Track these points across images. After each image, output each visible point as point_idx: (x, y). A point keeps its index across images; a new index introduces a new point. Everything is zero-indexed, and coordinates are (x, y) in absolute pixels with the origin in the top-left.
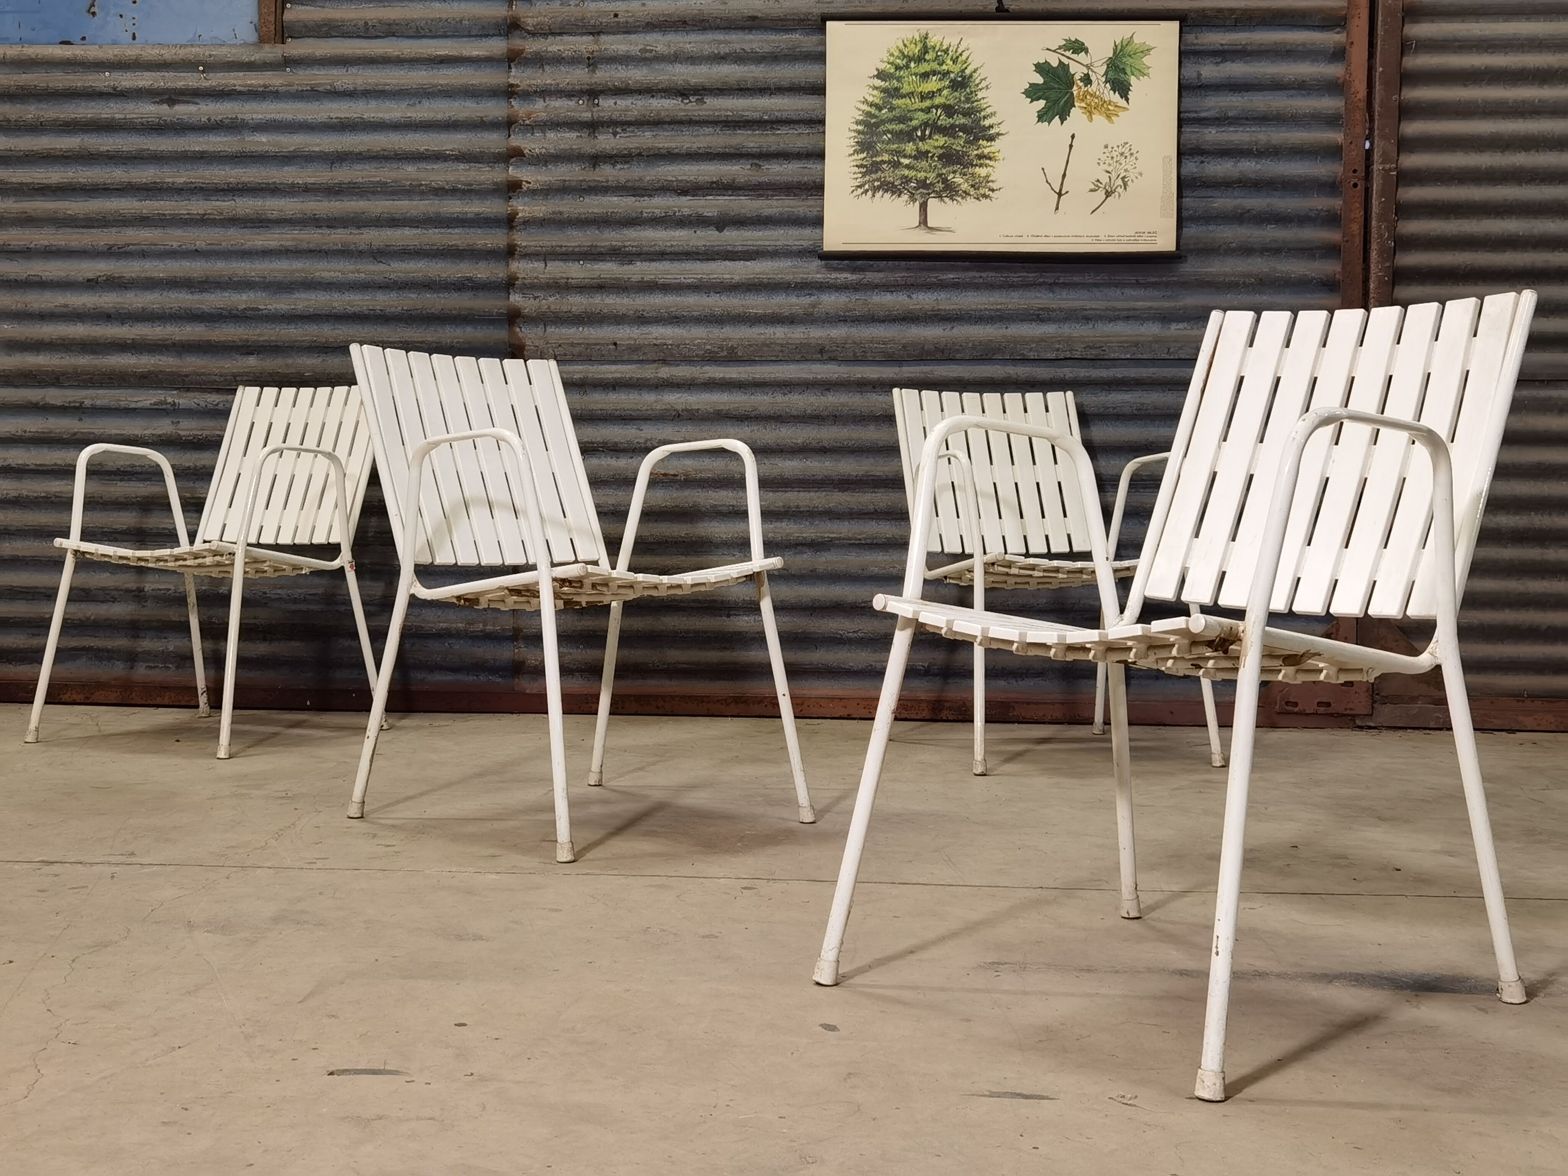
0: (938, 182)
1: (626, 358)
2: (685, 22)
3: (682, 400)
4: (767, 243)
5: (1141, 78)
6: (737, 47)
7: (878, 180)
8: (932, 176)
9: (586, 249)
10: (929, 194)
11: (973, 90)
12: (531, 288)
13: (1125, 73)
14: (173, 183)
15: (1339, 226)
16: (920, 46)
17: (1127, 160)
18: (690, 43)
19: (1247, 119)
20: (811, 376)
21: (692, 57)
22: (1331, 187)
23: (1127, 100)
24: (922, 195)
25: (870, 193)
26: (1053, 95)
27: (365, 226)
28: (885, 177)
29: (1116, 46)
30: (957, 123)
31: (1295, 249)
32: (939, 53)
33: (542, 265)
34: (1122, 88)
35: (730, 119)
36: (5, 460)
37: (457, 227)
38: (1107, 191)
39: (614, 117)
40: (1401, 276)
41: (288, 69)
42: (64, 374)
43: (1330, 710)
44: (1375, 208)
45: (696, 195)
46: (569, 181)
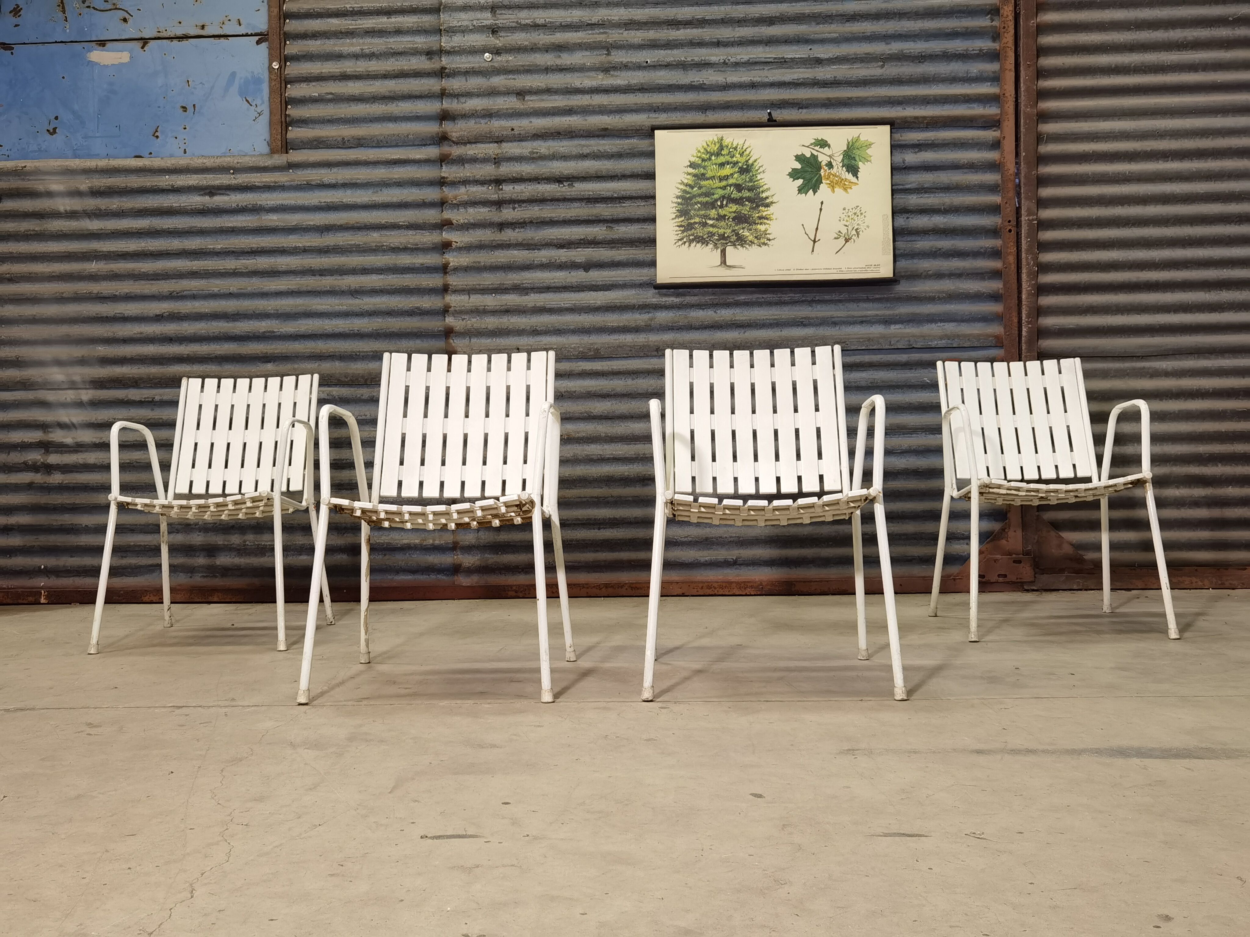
0: (733, 235)
2: (559, 133)
3: (564, 385)
4: (619, 279)
5: (866, 163)
6: (595, 149)
7: (693, 235)
8: (729, 231)
9: (496, 286)
10: (727, 243)
11: (754, 174)
12: (460, 313)
13: (855, 160)
14: (214, 249)
15: (1000, 258)
16: (717, 145)
17: (859, 218)
18: (563, 147)
19: (936, 189)
20: (650, 367)
21: (564, 156)
22: (994, 232)
23: (857, 178)
24: (723, 244)
25: (687, 244)
26: (808, 176)
27: (346, 274)
28: (697, 233)
29: (849, 143)
30: (744, 196)
31: (972, 274)
32: (731, 150)
33: (467, 297)
34: (854, 170)
35: (591, 197)
36: (101, 438)
37: (409, 273)
38: (846, 238)
39: (513, 197)
40: (1042, 290)
41: (291, 171)
42: (141, 379)
43: (1007, 580)
44: (1024, 246)
45: (570, 248)
46: (484, 241)
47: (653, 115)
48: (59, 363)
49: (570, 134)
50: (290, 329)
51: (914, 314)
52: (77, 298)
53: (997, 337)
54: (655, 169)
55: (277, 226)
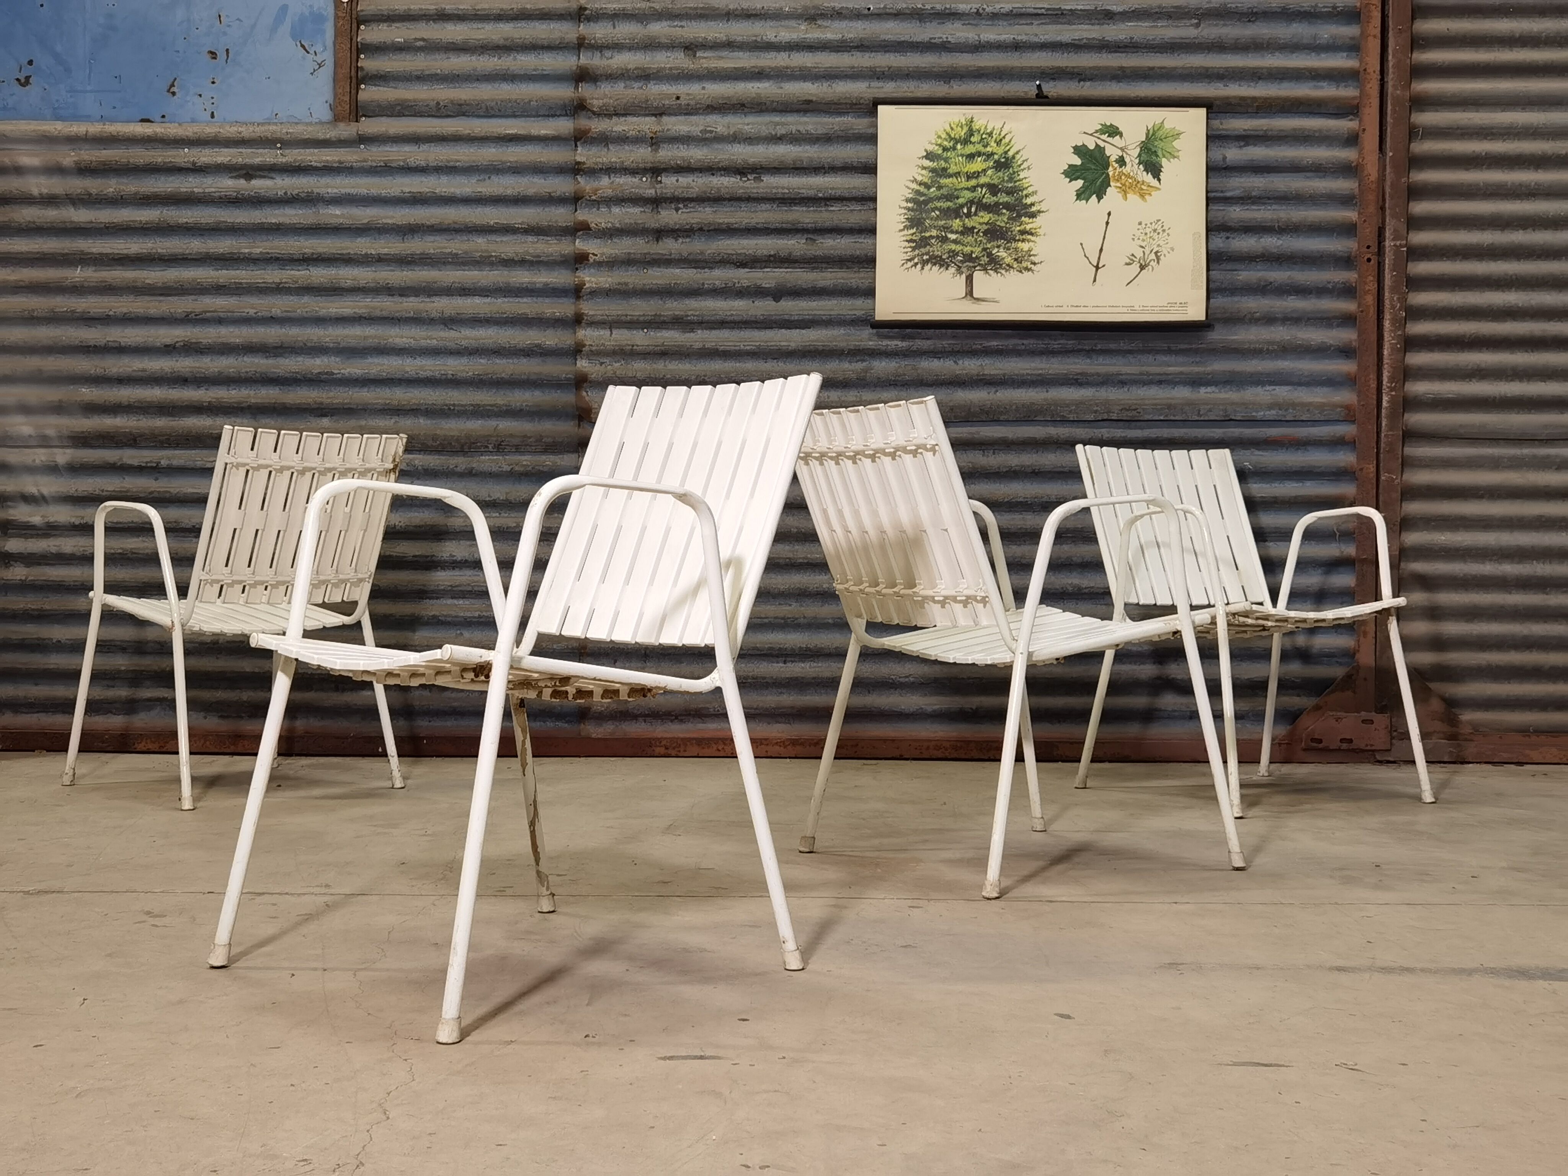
0: (983, 256)
2: (743, 105)
4: (822, 312)
5: (1172, 160)
6: (794, 129)
7: (927, 254)
8: (978, 250)
9: (650, 318)
10: (975, 267)
11: (1016, 170)
12: (597, 354)
13: (1157, 156)
14: (250, 254)
15: (1356, 298)
16: (965, 129)
17: (1160, 236)
18: (748, 124)
19: (1269, 199)
21: (750, 138)
22: (1346, 261)
23: (1159, 180)
24: (969, 268)
25: (919, 266)
26: (1090, 175)
27: (436, 295)
28: (933, 251)
29: (1148, 131)
30: (1001, 201)
31: (1315, 319)
32: (984, 136)
33: (608, 332)
34: (1154, 170)
35: (786, 196)
36: (83, 518)
37: (526, 296)
38: (1141, 265)
39: (676, 193)
40: (1411, 343)
41: (362, 146)
42: (142, 435)
43: (1352, 746)
44: (1388, 282)
45: (755, 268)
46: (634, 254)
47: (875, 84)
48: (25, 409)
49: (759, 107)
50: (356, 371)
51: (1233, 373)
52: (54, 319)
53: (1348, 408)
54: (876, 159)
55: (342, 224)
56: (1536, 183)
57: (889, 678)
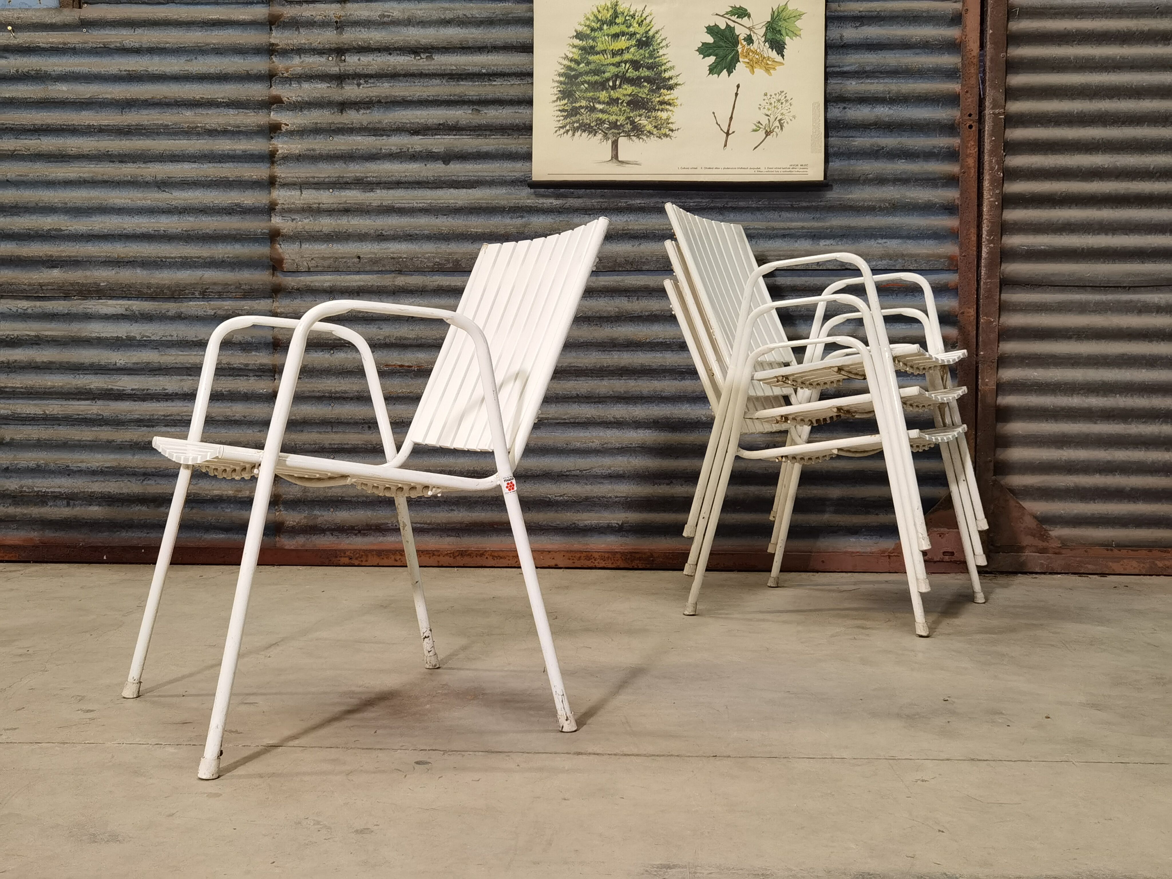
0: (627, 124)
1: (368, 268)
4: (485, 174)
5: (794, 38)
6: (460, 13)
7: (577, 122)
8: (622, 118)
9: (334, 180)
10: (619, 133)
11: (655, 48)
12: (289, 211)
13: (781, 34)
15: (957, 160)
16: (611, 12)
17: (783, 106)
18: (421, 10)
19: (881, 73)
21: (422, 22)
22: (950, 128)
23: (783, 56)
24: (614, 134)
25: (570, 133)
26: (722, 52)
27: (151, 162)
28: (583, 120)
29: (774, 12)
30: (642, 75)
31: (922, 180)
32: (627, 18)
33: (298, 193)
34: (778, 47)
35: (454, 72)
37: (228, 162)
38: (767, 131)
39: (358, 70)
40: (1008, 201)
41: (85, 30)
43: (954, 558)
44: (987, 146)
45: (426, 135)
46: (320, 123)
50: (81, 228)
51: (849, 228)
53: (951, 259)
54: (533, 40)
55: (67, 98)
56: (1121, 57)
57: (546, 497)
